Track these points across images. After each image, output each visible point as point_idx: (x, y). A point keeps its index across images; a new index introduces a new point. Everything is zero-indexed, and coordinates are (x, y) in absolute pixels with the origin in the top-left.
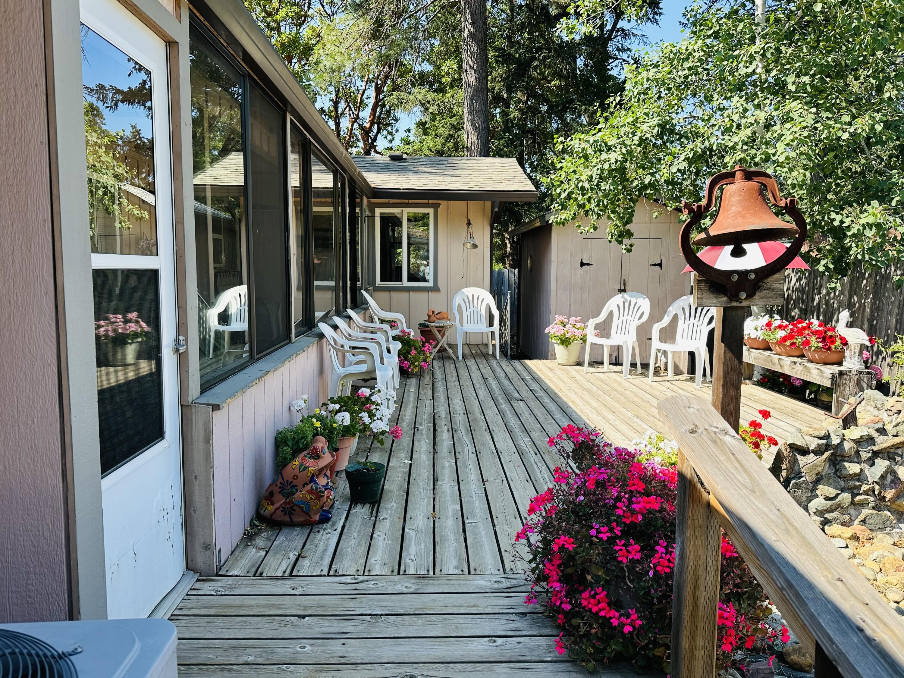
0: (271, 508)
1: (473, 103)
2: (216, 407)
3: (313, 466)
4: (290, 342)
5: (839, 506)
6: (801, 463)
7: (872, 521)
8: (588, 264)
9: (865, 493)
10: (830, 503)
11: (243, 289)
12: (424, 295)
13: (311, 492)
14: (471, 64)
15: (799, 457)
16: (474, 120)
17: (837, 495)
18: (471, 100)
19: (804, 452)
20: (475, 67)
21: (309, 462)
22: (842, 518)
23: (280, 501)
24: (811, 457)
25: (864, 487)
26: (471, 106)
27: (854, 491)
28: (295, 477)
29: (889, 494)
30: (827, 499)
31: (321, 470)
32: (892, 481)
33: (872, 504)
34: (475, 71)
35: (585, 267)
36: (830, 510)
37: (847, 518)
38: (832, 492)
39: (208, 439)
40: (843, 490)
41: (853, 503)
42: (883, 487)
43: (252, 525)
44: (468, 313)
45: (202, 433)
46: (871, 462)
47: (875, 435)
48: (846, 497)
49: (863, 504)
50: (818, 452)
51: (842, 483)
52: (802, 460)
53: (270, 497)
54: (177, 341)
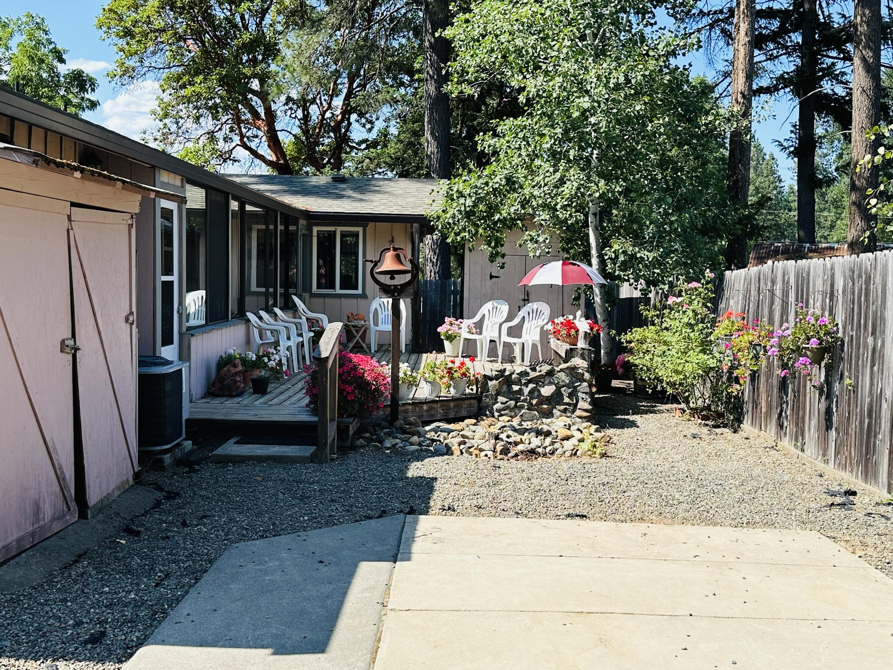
0: (214, 389)
1: (433, 113)
2: (193, 335)
3: (233, 370)
4: (228, 320)
5: (508, 408)
6: (489, 385)
7: (526, 416)
8: (496, 277)
9: (523, 401)
10: (503, 406)
11: (202, 293)
12: (354, 301)
13: (231, 380)
14: (431, 73)
15: (489, 382)
16: (434, 129)
17: (507, 402)
18: (431, 109)
19: (491, 379)
20: (435, 77)
21: (232, 368)
22: (510, 414)
23: (218, 385)
24: (494, 382)
25: (522, 398)
26: (431, 114)
27: (517, 400)
28: (225, 375)
29: (534, 402)
30: (502, 403)
31: (237, 373)
32: (538, 396)
33: (526, 407)
34: (435, 80)
35: (494, 280)
36: (504, 409)
37: (513, 414)
38: (504, 400)
39: (189, 347)
40: (511, 400)
41: (516, 406)
42: (532, 398)
43: (205, 394)
44: (383, 316)
45: (187, 344)
46: (526, 384)
47: (528, 370)
48: (512, 403)
49: (522, 407)
50: (496, 378)
51: (512, 396)
52: (490, 383)
53: (214, 384)
54: (178, 308)
